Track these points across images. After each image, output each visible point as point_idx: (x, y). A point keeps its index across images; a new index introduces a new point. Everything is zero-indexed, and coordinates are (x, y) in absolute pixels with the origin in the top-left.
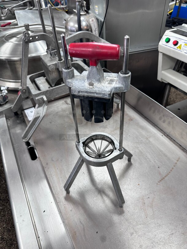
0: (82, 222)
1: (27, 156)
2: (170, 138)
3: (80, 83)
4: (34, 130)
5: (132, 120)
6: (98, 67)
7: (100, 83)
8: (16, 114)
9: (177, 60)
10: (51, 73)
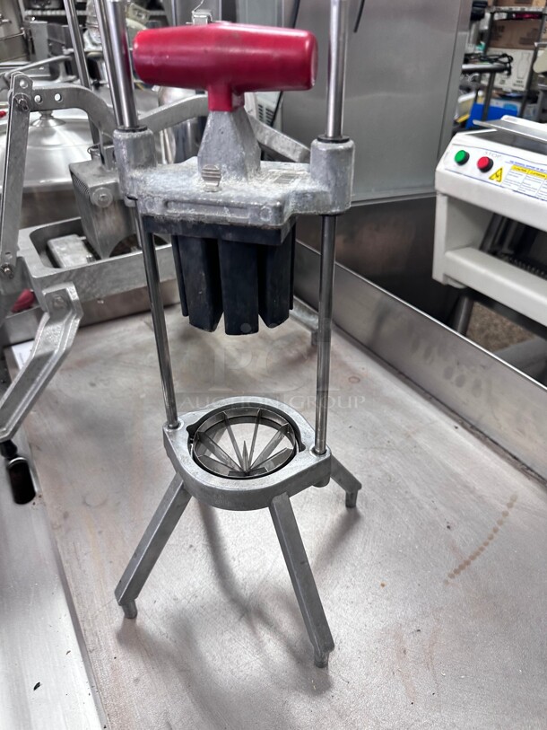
0: (173, 723)
2: (481, 435)
3: (174, 179)
5: (359, 380)
7: (244, 179)
9: (491, 217)
10: (99, 214)
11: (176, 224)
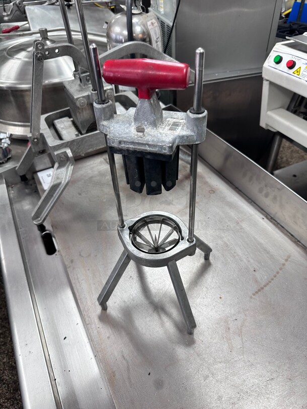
0: (125, 356)
1: (40, 248)
2: (276, 223)
3: (123, 127)
4: (52, 205)
5: (214, 192)
6: (152, 102)
7: (155, 128)
8: (24, 178)
9: (293, 94)
10: (80, 111)
11: (124, 151)
